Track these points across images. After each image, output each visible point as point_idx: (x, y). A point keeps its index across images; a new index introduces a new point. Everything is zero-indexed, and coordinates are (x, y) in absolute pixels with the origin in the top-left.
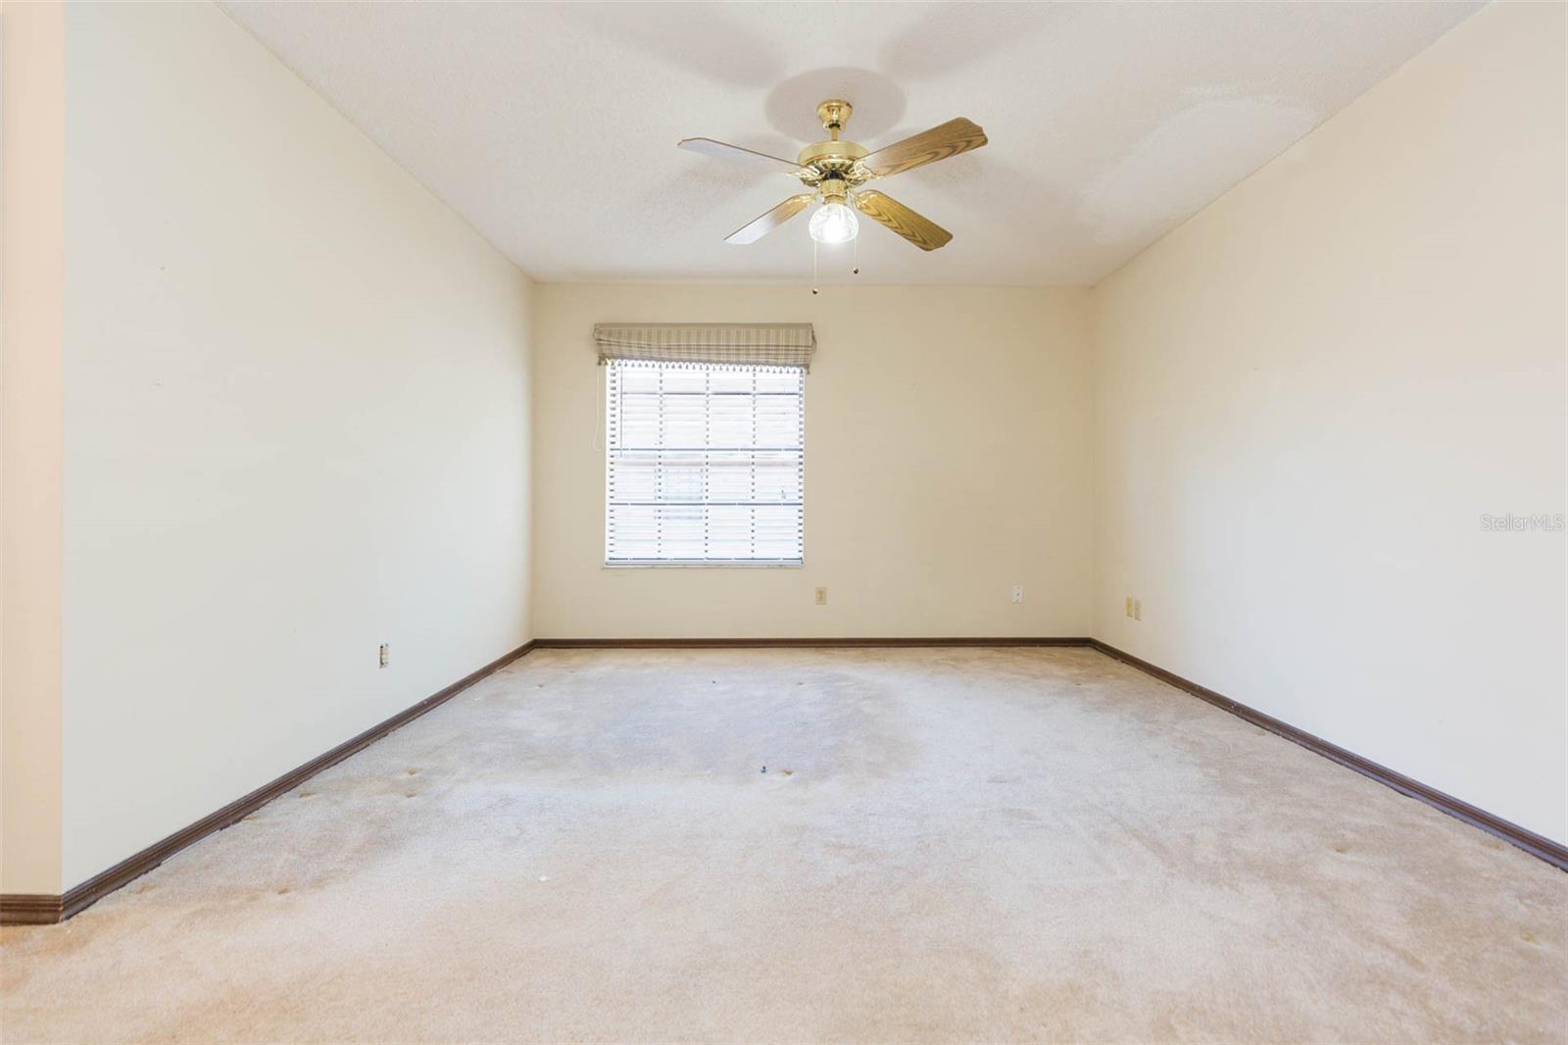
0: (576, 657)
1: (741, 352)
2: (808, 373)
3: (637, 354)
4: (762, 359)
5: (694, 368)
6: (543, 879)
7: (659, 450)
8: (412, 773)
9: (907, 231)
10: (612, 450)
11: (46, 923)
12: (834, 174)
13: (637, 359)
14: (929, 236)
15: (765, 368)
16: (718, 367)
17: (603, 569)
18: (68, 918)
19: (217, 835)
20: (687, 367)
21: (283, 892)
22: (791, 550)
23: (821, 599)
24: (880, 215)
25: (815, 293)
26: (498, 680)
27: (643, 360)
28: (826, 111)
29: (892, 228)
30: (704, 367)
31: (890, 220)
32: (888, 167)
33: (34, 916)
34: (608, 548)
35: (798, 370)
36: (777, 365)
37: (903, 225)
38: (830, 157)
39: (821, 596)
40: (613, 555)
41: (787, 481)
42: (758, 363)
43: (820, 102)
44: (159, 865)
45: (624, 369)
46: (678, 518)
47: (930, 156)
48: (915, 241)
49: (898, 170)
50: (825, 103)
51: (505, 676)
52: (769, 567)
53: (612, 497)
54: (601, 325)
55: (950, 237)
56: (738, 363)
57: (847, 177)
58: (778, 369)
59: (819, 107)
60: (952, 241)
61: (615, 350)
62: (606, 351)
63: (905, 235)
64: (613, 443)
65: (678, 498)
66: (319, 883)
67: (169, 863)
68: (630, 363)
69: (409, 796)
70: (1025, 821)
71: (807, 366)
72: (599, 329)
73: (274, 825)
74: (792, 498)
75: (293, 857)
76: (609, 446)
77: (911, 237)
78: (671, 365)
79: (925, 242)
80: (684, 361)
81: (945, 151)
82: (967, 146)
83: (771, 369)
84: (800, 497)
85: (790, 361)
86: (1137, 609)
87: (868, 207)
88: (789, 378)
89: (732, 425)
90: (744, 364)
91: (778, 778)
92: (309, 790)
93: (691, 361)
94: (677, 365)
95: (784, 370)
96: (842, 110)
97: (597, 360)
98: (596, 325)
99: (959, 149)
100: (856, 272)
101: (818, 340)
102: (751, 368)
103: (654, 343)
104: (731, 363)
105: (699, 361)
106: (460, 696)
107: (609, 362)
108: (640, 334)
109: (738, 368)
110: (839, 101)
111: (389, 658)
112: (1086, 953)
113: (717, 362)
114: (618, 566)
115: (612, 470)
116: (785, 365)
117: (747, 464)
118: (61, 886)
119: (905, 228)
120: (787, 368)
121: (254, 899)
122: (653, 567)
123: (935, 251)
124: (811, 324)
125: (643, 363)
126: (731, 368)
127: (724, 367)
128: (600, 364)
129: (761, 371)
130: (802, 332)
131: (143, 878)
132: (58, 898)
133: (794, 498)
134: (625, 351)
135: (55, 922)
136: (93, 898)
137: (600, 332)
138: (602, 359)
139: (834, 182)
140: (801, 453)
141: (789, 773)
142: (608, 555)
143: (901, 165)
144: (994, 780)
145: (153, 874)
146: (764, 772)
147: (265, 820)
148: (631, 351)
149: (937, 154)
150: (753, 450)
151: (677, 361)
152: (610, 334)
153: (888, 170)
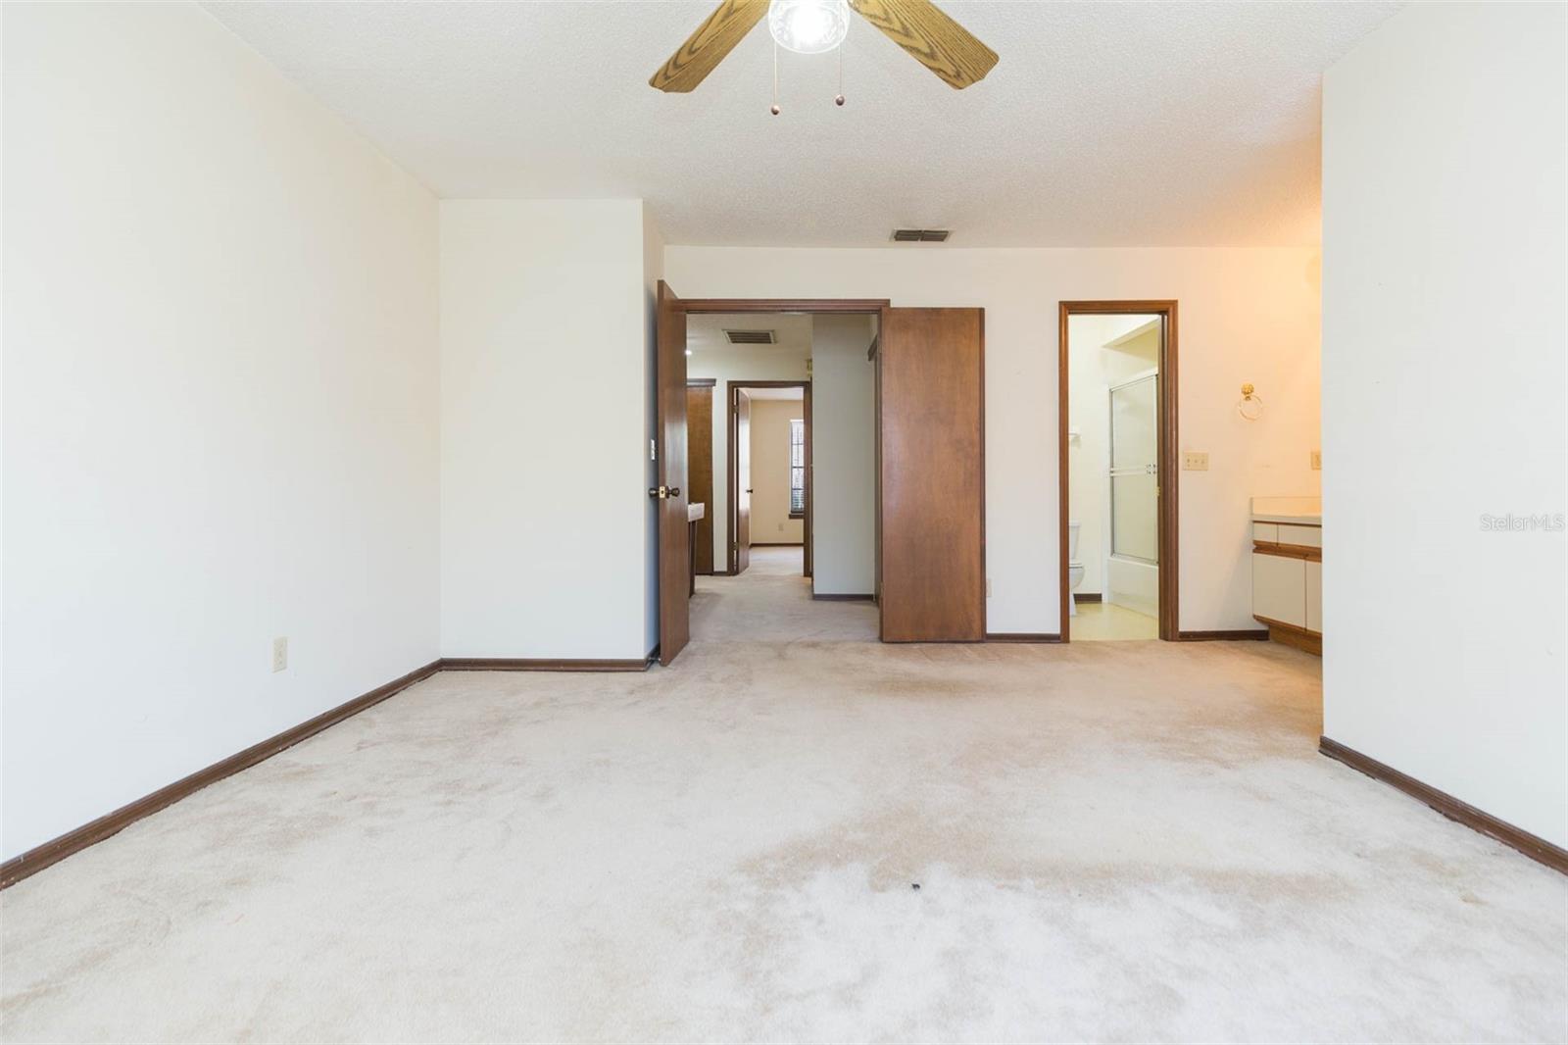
32: (737, 10)
47: (696, 46)
49: (724, 11)
81: (684, 59)
99: (671, 67)
143: (722, 21)
149: (691, 52)
153: (735, 6)
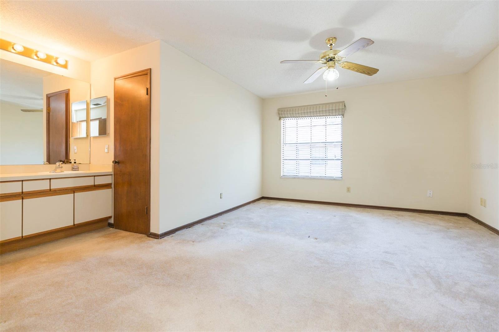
0: (272, 202)
1: (321, 113)
2: (344, 117)
3: (289, 116)
4: (328, 114)
5: (306, 119)
6: (242, 250)
7: (297, 144)
8: (224, 224)
9: (360, 71)
10: (283, 144)
11: (157, 239)
12: (331, 59)
13: (289, 118)
14: (370, 71)
15: (329, 117)
16: (314, 118)
17: (280, 178)
18: (160, 239)
19: (185, 229)
20: (304, 119)
21: (193, 242)
22: (339, 175)
23: (348, 191)
24: (350, 68)
25: (326, 96)
26: (251, 205)
27: (292, 117)
28: (328, 41)
29: (355, 71)
30: (309, 118)
31: (354, 69)
33: (155, 237)
34: (282, 172)
35: (340, 116)
36: (333, 115)
37: (359, 70)
38: (329, 55)
39: (348, 190)
40: (283, 174)
41: (336, 152)
42: (326, 116)
43: (326, 39)
44: (175, 233)
45: (286, 121)
46: (316, 164)
48: (365, 74)
50: (327, 39)
51: (253, 205)
52: (330, 180)
53: (283, 158)
54: (280, 109)
55: (378, 70)
56: (320, 116)
57: (334, 60)
58: (333, 117)
59: (326, 41)
60: (379, 71)
61: (283, 116)
62: (281, 116)
63: (361, 72)
64: (284, 142)
65: (316, 158)
66: (199, 242)
67: (177, 233)
68: (288, 119)
69: (222, 229)
70: (388, 265)
71: (343, 115)
72: (279, 110)
73: (195, 229)
74: (338, 158)
75: (197, 236)
76: (282, 143)
77: (363, 72)
78: (299, 118)
79: (369, 73)
80: (303, 117)
82: (368, 45)
83: (331, 117)
84: (341, 157)
85: (337, 114)
86: (484, 203)
87: (345, 67)
88: (338, 119)
89: (319, 135)
90: (322, 116)
91: (312, 239)
92: (204, 224)
93: (305, 117)
94: (301, 118)
95: (335, 117)
96: (333, 40)
97: (279, 119)
98: (278, 109)
100: (337, 88)
101: (346, 106)
102: (324, 117)
103: (294, 113)
104: (318, 116)
105: (308, 117)
106: (240, 209)
107: (282, 119)
108: (290, 110)
109: (320, 117)
110: (331, 38)
111: (223, 197)
112: (382, 302)
113: (314, 116)
114: (285, 178)
115: (283, 150)
116: (335, 115)
117: (324, 147)
118: (160, 232)
119: (360, 70)
120: (336, 116)
121: (188, 242)
122: (294, 178)
123: (373, 75)
124: (344, 101)
125: (291, 119)
126: (318, 118)
127: (316, 118)
128: (279, 120)
129: (328, 118)
130: (341, 104)
131: (172, 235)
132: (159, 234)
133: (340, 158)
134: (286, 116)
135: (158, 239)
136: (164, 236)
137: (279, 111)
138: (280, 118)
139: (331, 62)
140: (341, 143)
141: (317, 239)
142: (282, 174)
144: (386, 252)
145: (174, 234)
146: (309, 237)
147: (194, 228)
148: (288, 115)
150: (325, 143)
151: (301, 117)
152: (282, 111)
